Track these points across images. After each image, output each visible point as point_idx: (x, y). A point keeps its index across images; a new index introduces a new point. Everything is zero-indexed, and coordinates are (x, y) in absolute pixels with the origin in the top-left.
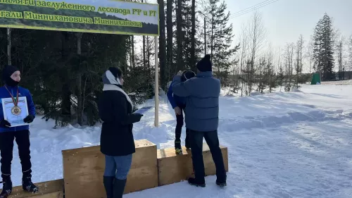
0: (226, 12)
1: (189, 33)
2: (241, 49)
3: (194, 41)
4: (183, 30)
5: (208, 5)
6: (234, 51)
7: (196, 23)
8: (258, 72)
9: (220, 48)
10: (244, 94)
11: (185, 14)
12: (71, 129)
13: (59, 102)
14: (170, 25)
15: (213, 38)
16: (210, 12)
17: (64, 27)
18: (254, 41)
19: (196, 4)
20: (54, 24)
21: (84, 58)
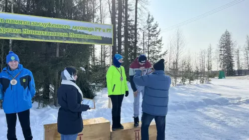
0: (158, 29)
1: (133, 42)
2: (169, 54)
3: (136, 48)
4: (129, 40)
5: (146, 24)
6: (164, 55)
7: (138, 36)
8: (180, 70)
9: (154, 53)
11: (130, 30)
12: (50, 109)
13: (41, 90)
14: (120, 37)
15: (149, 46)
16: (147, 29)
17: (49, 39)
18: (178, 48)
19: (137, 23)
20: (42, 37)
21: (61, 60)
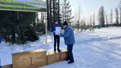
0: (69, 5)
1: (57, 11)
2: (75, 17)
3: (59, 14)
4: (55, 10)
5: (64, 2)
6: (73, 18)
7: (60, 8)
8: (81, 25)
9: (68, 17)
10: (76, 32)
11: (56, 5)
12: (16, 46)
13: (11, 36)
14: (51, 9)
15: (65, 13)
16: (64, 4)
17: (12, 9)
18: (79, 14)
19: (59, 2)
20: (8, 8)
21: (20, 20)
